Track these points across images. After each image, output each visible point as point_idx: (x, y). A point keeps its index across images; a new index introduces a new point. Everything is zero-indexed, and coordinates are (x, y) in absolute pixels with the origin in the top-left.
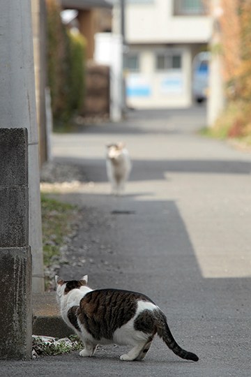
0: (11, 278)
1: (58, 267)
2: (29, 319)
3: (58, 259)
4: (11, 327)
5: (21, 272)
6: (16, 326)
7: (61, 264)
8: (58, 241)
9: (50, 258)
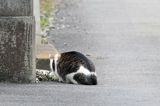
0: (23, 35)
1: (48, 30)
2: (34, 60)
3: (48, 26)
4: (23, 64)
5: (29, 32)
6: (26, 64)
7: (50, 28)
8: (47, 15)
9: (43, 24)
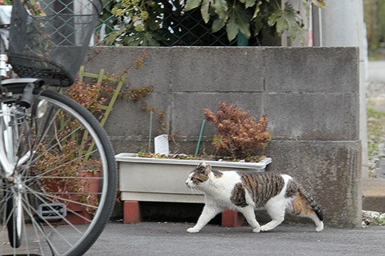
0: (345, 165)
1: (378, 159)
2: (359, 197)
3: (377, 154)
4: (346, 203)
5: (353, 160)
6: (349, 202)
7: (380, 157)
8: (376, 140)
9: (371, 152)
